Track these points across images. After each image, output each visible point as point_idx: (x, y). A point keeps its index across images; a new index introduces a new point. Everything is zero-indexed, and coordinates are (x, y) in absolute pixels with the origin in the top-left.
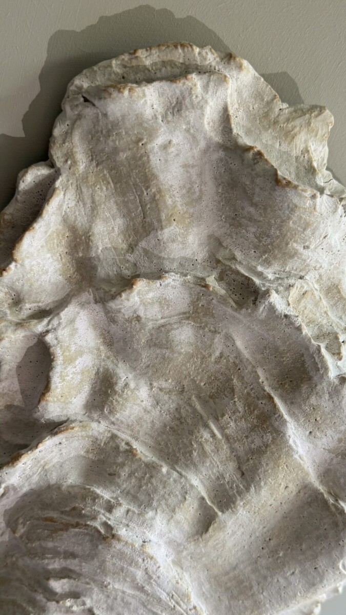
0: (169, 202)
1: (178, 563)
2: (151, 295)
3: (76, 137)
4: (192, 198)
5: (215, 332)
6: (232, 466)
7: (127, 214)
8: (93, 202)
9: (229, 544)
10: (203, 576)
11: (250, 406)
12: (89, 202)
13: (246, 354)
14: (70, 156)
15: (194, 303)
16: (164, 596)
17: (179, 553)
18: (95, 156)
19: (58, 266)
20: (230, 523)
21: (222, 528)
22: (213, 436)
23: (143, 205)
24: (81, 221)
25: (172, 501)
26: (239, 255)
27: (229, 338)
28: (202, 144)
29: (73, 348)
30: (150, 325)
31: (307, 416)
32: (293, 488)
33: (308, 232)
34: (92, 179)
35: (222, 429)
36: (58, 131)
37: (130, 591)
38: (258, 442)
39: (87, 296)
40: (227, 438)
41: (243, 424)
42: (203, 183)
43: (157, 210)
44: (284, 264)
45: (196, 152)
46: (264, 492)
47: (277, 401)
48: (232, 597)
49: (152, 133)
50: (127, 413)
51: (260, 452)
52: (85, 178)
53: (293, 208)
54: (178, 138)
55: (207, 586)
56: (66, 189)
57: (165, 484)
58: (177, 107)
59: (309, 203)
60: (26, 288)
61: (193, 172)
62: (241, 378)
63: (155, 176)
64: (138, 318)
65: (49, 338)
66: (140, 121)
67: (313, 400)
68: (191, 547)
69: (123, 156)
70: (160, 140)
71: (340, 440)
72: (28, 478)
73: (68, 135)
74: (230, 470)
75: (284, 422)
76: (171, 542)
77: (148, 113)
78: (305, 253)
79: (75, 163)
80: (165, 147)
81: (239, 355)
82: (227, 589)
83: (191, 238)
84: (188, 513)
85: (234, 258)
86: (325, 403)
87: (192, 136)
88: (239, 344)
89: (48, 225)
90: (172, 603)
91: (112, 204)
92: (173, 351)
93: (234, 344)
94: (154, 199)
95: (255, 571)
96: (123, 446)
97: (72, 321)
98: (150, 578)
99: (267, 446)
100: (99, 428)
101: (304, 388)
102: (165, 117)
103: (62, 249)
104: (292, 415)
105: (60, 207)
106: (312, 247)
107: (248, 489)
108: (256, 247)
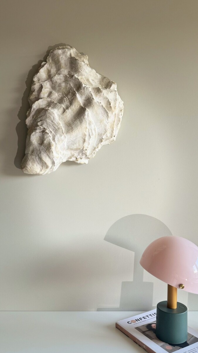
0: (62, 65)
1: (59, 119)
2: (58, 78)
3: (50, 58)
4: (66, 66)
5: (68, 84)
6: (69, 103)
7: (56, 68)
8: (52, 66)
9: (68, 116)
10: (63, 123)
11: (72, 93)
12: (51, 66)
13: (72, 86)
14: (49, 60)
15: (65, 79)
16: (56, 123)
17: (59, 117)
18: (52, 60)
19: (46, 76)
20: (68, 112)
21: (66, 112)
22: (66, 98)
23: (58, 66)
24: (49, 68)
25: (59, 108)
26: (72, 73)
27: (70, 84)
28: (67, 58)
29: (46, 87)
30: (58, 83)
31: (80, 93)
32: (78, 107)
33: (81, 68)
34: (52, 63)
35: (68, 98)
36: (48, 58)
37: (50, 122)
38: (73, 98)
39: (49, 80)
40: (68, 99)
41: (71, 96)
42: (67, 63)
43: (60, 66)
44: (79, 74)
45: (67, 59)
46: (73, 106)
47: (76, 92)
48: (68, 127)
49: (60, 55)
50: (53, 97)
51: (73, 99)
52: (51, 63)
53: (78, 63)
54: (64, 57)
55: (64, 125)
56: (48, 64)
57: (58, 106)
58: (64, 53)
59: (80, 63)
60: (40, 78)
61: (66, 62)
62: (71, 90)
63: (60, 61)
64: (56, 82)
65: (43, 84)
66: (58, 54)
67: (81, 90)
68: (61, 116)
69: (56, 59)
70: (61, 57)
71: (85, 98)
72: (37, 107)
73: (49, 58)
74: (68, 104)
75: (76, 94)
76: (58, 115)
77: (60, 53)
78: (81, 72)
79: (50, 61)
80: (62, 58)
81: (71, 86)
82: (67, 125)
83: (65, 71)
84: (61, 110)
85: (71, 73)
86: (82, 91)
87: (66, 56)
88: (71, 85)
89: (44, 68)
90: (57, 125)
91: (54, 67)
92: (61, 87)
93: (70, 85)
94: (60, 65)
95: (72, 121)
96: (52, 101)
97: (46, 83)
98: (54, 119)
99: (74, 98)
100: (49, 99)
101: (80, 89)
102: (62, 54)
103: (47, 73)
104: (78, 93)
105: (47, 66)
106: (83, 71)
107: (71, 106)
108: (75, 71)
